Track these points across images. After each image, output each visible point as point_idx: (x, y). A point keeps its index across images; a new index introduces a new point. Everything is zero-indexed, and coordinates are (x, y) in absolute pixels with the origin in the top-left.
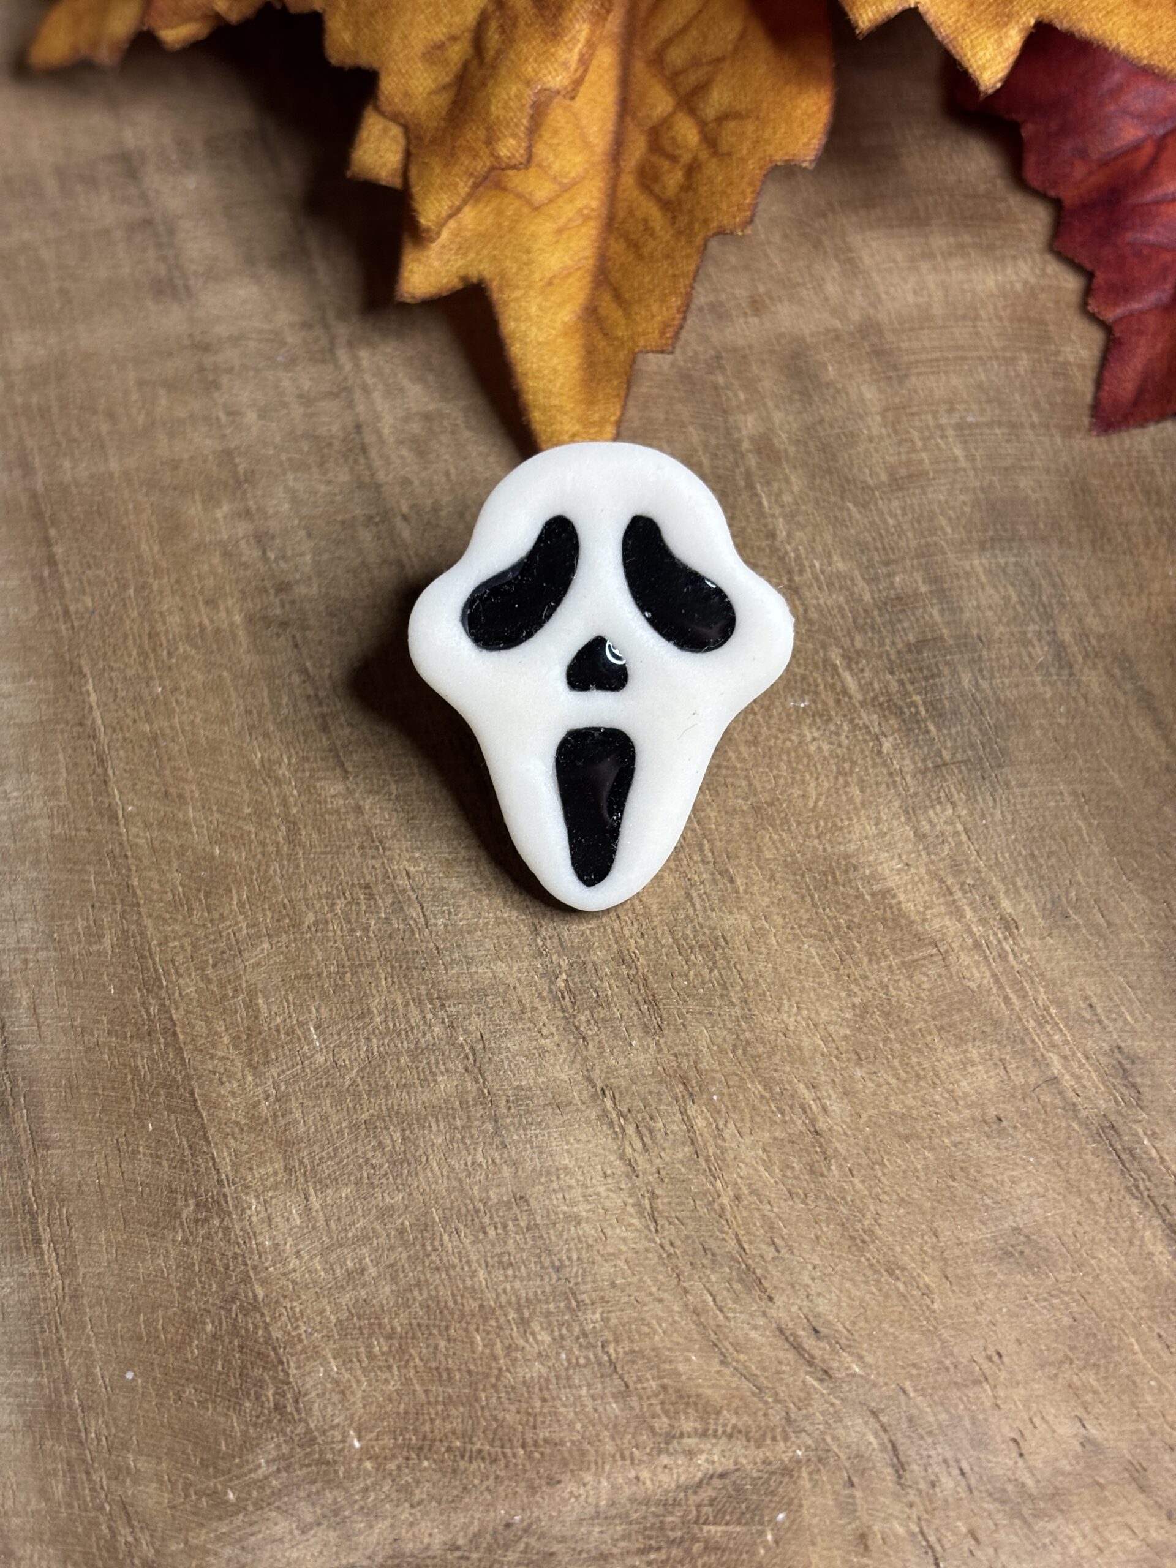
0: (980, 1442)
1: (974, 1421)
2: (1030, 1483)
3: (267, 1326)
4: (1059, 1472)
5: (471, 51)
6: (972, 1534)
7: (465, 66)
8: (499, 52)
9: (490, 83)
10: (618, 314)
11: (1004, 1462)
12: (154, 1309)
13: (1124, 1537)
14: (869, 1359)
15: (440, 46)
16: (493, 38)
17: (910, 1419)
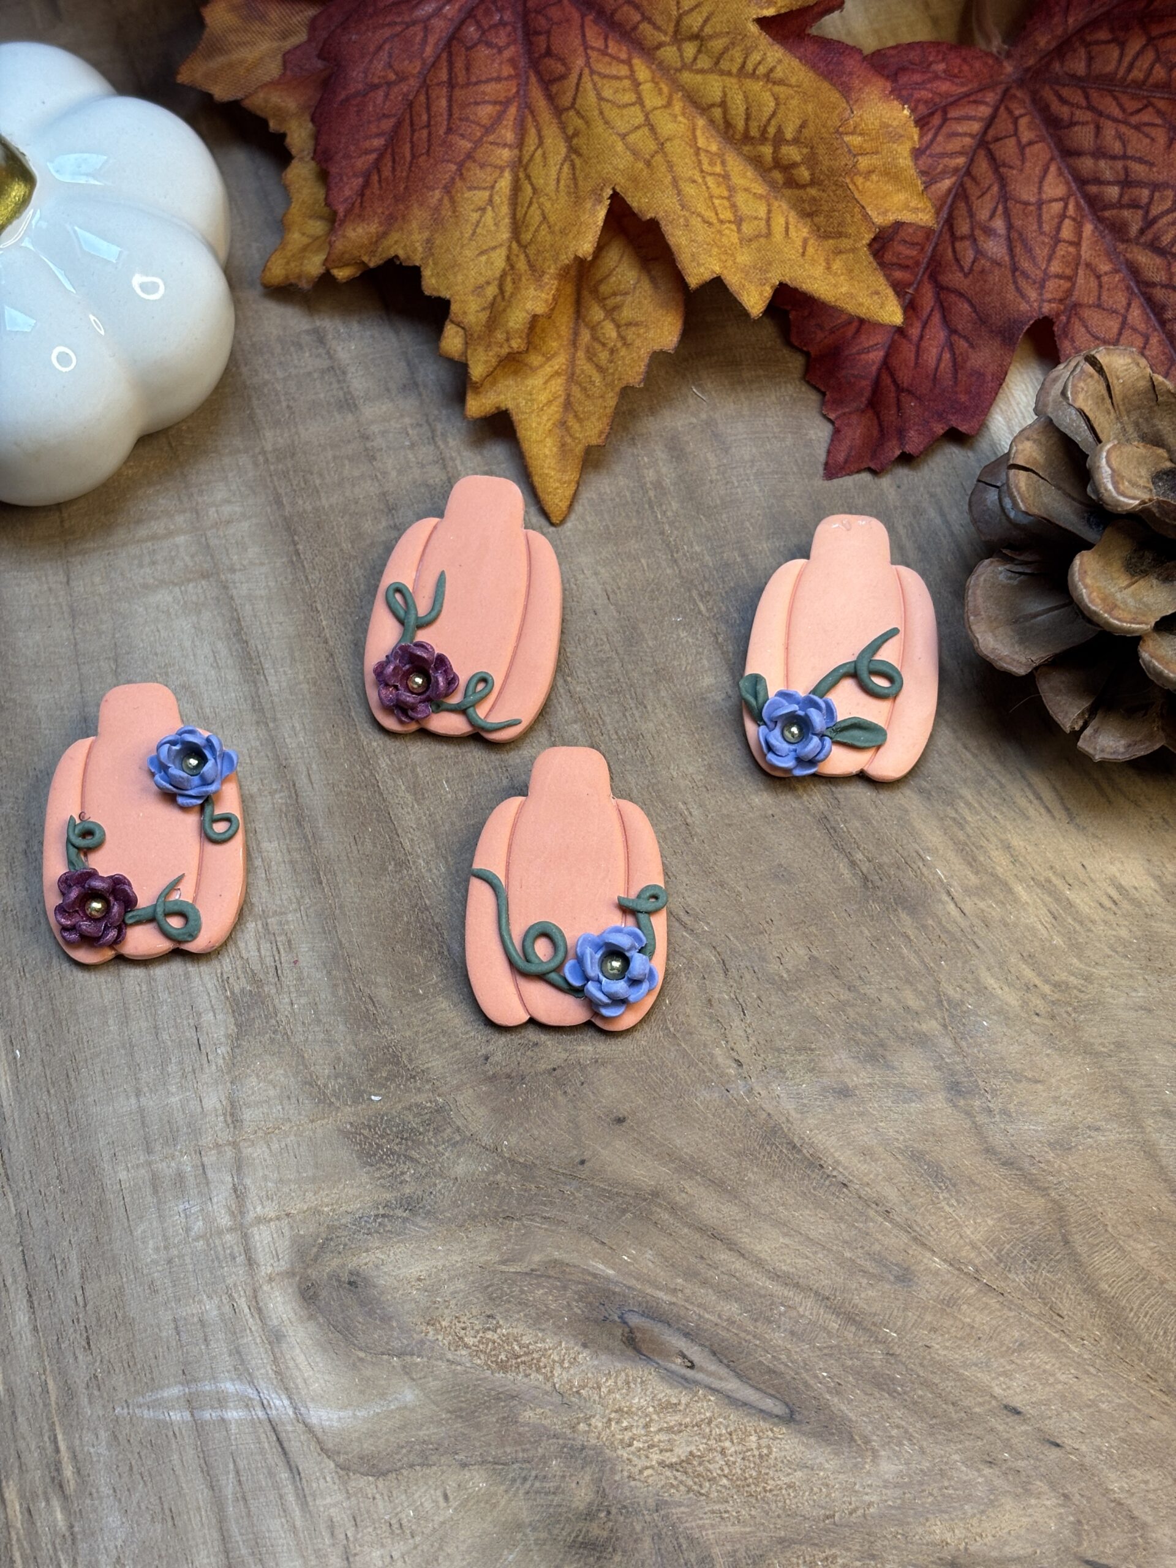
0: (763, 959)
1: (760, 949)
2: (785, 976)
3: (432, 918)
4: (800, 970)
5: (497, 291)
6: (759, 998)
7: (495, 298)
8: (512, 294)
9: (508, 310)
10: (576, 426)
11: (774, 967)
12: (379, 911)
13: (829, 998)
14: (712, 923)
15: (481, 287)
16: (509, 287)
17: (731, 950)
